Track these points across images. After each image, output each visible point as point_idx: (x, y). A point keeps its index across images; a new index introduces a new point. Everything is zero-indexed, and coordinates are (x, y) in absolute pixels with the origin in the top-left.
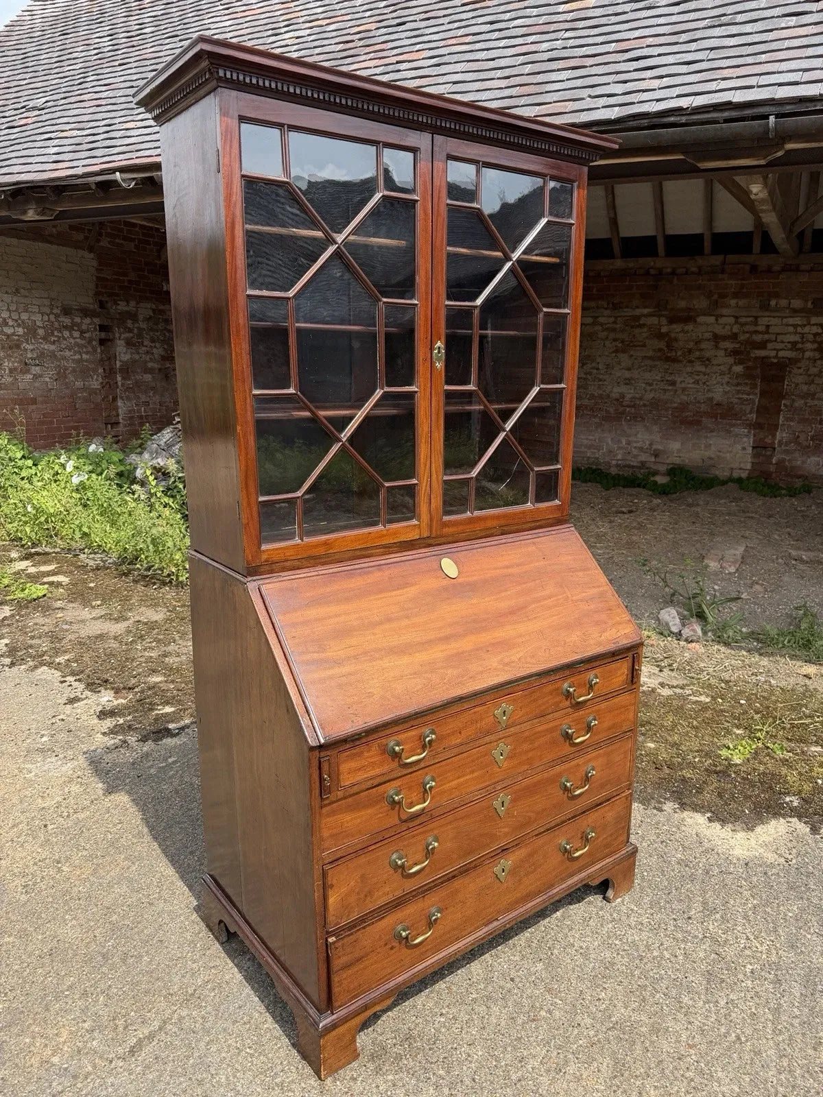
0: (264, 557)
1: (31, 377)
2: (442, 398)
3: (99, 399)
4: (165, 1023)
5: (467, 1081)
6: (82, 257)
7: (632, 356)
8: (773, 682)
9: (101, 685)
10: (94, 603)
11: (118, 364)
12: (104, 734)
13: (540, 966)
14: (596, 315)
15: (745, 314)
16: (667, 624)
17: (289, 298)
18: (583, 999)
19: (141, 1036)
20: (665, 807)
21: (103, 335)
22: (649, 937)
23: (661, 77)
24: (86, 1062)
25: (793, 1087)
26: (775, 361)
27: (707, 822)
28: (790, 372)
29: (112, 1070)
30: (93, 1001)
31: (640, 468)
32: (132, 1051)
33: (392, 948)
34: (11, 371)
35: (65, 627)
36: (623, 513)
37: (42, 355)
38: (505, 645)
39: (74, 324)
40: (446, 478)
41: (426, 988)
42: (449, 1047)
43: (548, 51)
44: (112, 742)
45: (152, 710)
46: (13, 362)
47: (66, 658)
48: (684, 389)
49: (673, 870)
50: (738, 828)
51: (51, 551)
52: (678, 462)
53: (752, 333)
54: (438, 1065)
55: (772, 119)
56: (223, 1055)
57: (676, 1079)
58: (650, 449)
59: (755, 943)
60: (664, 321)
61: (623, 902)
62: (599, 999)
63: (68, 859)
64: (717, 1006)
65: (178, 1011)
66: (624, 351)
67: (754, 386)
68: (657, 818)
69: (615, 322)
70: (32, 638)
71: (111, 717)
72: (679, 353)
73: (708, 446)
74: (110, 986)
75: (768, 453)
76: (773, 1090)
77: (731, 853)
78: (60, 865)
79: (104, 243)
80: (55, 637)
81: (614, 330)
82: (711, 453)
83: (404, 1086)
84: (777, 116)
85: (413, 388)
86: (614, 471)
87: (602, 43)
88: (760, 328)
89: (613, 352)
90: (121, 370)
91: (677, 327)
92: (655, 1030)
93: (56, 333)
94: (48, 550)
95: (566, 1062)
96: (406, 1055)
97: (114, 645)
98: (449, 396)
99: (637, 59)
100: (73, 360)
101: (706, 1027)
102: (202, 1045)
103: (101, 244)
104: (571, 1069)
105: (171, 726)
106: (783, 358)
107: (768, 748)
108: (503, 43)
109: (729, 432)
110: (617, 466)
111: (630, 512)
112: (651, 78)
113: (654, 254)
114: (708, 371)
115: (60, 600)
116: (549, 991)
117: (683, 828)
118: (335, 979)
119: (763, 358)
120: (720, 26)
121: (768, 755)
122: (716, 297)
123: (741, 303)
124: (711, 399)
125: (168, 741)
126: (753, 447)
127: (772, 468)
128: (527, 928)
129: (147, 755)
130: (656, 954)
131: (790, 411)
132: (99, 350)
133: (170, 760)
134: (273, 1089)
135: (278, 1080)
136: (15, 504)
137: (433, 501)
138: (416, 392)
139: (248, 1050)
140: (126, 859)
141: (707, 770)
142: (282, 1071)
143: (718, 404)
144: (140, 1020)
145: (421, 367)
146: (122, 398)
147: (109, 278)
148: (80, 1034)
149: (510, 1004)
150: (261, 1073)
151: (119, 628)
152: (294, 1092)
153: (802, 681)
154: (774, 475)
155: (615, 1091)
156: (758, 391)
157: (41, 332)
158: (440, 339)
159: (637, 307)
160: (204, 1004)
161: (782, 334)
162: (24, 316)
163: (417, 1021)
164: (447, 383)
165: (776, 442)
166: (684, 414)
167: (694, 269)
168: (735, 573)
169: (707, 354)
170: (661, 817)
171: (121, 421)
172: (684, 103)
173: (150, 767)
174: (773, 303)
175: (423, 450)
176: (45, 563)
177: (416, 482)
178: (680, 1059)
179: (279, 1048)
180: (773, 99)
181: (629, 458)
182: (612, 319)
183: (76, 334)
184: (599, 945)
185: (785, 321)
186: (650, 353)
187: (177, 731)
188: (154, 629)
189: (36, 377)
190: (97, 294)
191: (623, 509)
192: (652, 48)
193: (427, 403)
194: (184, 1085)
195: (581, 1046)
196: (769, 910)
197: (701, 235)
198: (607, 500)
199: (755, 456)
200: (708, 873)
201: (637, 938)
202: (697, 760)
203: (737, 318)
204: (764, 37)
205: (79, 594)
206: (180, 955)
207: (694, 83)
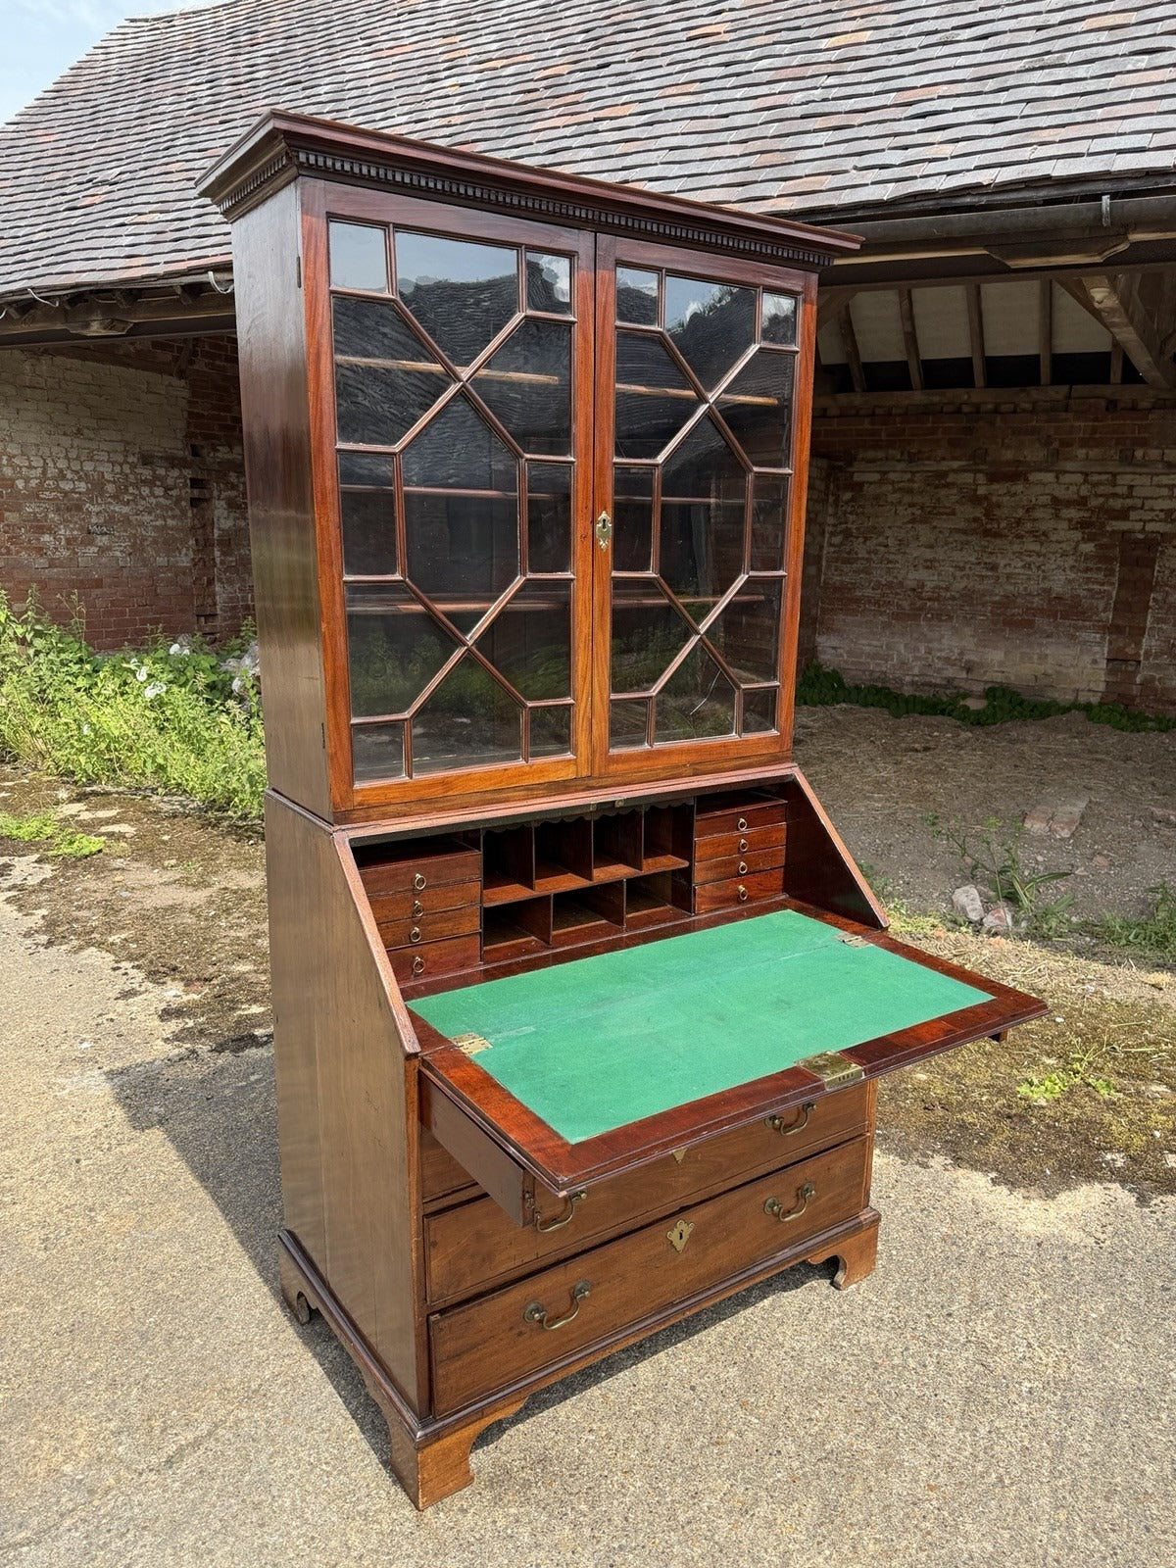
0: (358, 799)
1: (96, 550)
2: (609, 586)
3: (189, 581)
4: (216, 1426)
5: (617, 1520)
6: (170, 385)
7: (935, 527)
8: (1106, 993)
9: (167, 975)
10: (166, 863)
11: (216, 533)
12: (166, 1040)
13: (733, 1371)
14: (886, 469)
15: (1099, 469)
16: (963, 909)
17: (395, 454)
18: (789, 1418)
19: (183, 1443)
20: (932, 1162)
21: (196, 493)
22: (890, 1339)
23: (957, 141)
24: (108, 1472)
25: (1071, 1549)
26: (1141, 536)
27: (989, 1185)
28: (1162, 552)
29: (141, 1485)
30: (123, 1394)
31: (945, 687)
32: (170, 1462)
33: (520, 1334)
34: (68, 541)
35: (125, 894)
36: (917, 751)
37: (111, 520)
39: (156, 477)
40: (613, 696)
41: (573, 1395)
42: (597, 1474)
43: (803, 104)
44: (176, 1051)
45: (234, 1009)
46: (72, 530)
47: (123, 936)
48: (1009, 576)
49: (934, 1249)
50: (1033, 1194)
51: (113, 790)
52: (999, 680)
53: (1107, 496)
54: (580, 1498)
55: (1106, 199)
56: (290, 1471)
57: (907, 1530)
58: (960, 660)
59: (1040, 1352)
60: (981, 478)
61: (858, 1289)
62: (811, 1419)
63: (104, 1206)
64: (975, 1436)
65: (235, 1412)
66: (924, 521)
67: (1110, 572)
68: (919, 1178)
69: (911, 481)
70: (79, 908)
71: (178, 1017)
72: (1003, 524)
73: (1043, 658)
74: (147, 1375)
75: (1130, 668)
76: (1041, 1552)
77: (1018, 1228)
78: (93, 1214)
79: (201, 365)
80: (109, 908)
81: (910, 491)
82: (1049, 667)
83: (530, 1522)
84: (1114, 196)
85: (568, 575)
86: (908, 691)
87: (877, 93)
88: (1119, 490)
89: (909, 522)
90: (221, 542)
91: (999, 488)
92: (885, 1463)
93: (131, 490)
94: (109, 788)
95: (756, 1501)
96: (537, 1483)
97: (189, 919)
98: (618, 584)
99: (925, 115)
100: (155, 527)
101: (956, 1463)
102: (264, 1457)
103: (196, 367)
104: (762, 1510)
105: (258, 1032)
106: (1153, 532)
107: (1089, 1085)
108: (740, 93)
109: (1073, 637)
110: (913, 683)
111: (926, 749)
112: (941, 143)
113: (968, 382)
114: (1044, 551)
115: (120, 857)
116: (743, 1405)
117: (955, 1192)
118: (440, 1372)
119: (1124, 533)
120: (1042, 68)
121: (1088, 1094)
122: (1056, 445)
123: (1094, 453)
124: (1049, 591)
125: (252, 1053)
126: (1109, 660)
127: (1135, 690)
128: (721, 1320)
129: (222, 1070)
130: (896, 1361)
131: (1160, 608)
132: (190, 514)
133: (253, 1078)
134: (354, 1519)
135: (361, 1508)
136: (66, 724)
137: (594, 727)
138: (572, 580)
139: (324, 1467)
140: (182, 1208)
141: (997, 1113)
142: (368, 1496)
143: (1059, 598)
144: (183, 1422)
145: (579, 547)
146: (220, 580)
147: (206, 413)
148: (102, 1436)
149: (686, 1420)
150: (339, 1498)
151: (199, 897)
152: (380, 1524)
153: (1148, 992)
154: (1138, 700)
155: (819, 1543)
156: (1115, 580)
157: (110, 488)
158: (605, 509)
159: (944, 459)
160: (270, 1404)
161: (1151, 498)
162: (88, 466)
163: (557, 1438)
164: (616, 569)
165: (1142, 652)
166: (1009, 612)
167: (1027, 406)
168: (1069, 839)
169: (1043, 526)
170: (924, 1176)
171: (219, 612)
172: (985, 177)
173: (224, 1087)
174: (1139, 453)
175: (580, 660)
176: (104, 807)
177: (572, 701)
178: (915, 1504)
179: (366, 1466)
180: (1108, 172)
181: (930, 673)
182: (909, 476)
183: (159, 491)
184: (819, 1347)
185: (1156, 479)
186: (962, 525)
187: (265, 1039)
188: (245, 900)
189: (103, 550)
190: (189, 436)
191: (916, 746)
192: (945, 100)
193: (588, 595)
194: (236, 1508)
195: (779, 1480)
196: (1063, 1308)
197: (1037, 356)
198: (894, 732)
199: (1110, 672)
200: (983, 1254)
201: (873, 1340)
202: (984, 1099)
203: (1086, 475)
204: (1102, 84)
205: (147, 851)
206: (244, 1338)
207: (1000, 150)
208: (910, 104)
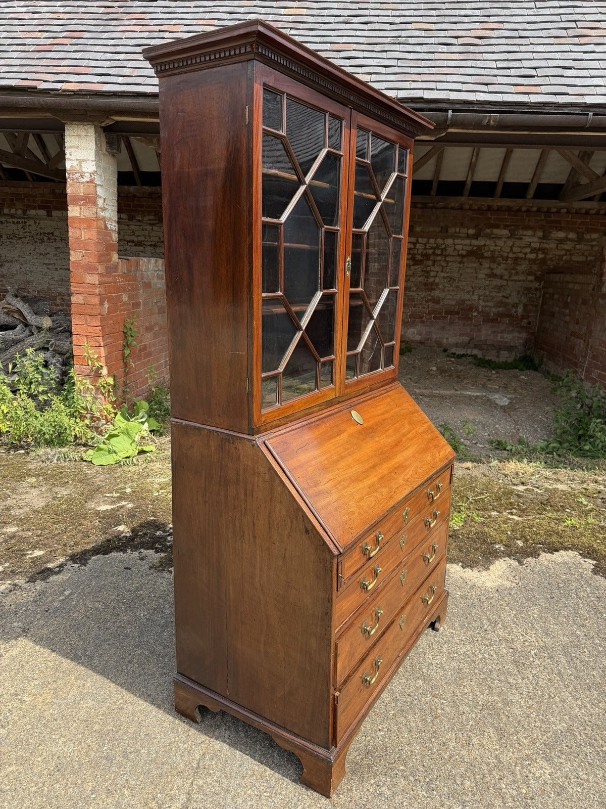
0: (263, 419)
2: (349, 296)
13: (420, 682)
17: (281, 224)
18: (457, 696)
22: (471, 648)
25: (591, 715)
27: (462, 569)
38: (400, 468)
40: (347, 354)
42: (397, 750)
45: (24, 555)
49: (461, 603)
50: (481, 569)
54: (397, 764)
55: (450, 112)
56: (249, 803)
57: (533, 729)
59: (527, 637)
61: (445, 629)
62: (465, 694)
63: (24, 691)
64: (529, 680)
65: (194, 783)
76: (582, 720)
77: (485, 585)
83: (384, 784)
84: (454, 111)
85: (335, 290)
92: (506, 703)
96: (373, 764)
99: (349, 58)
102: (229, 801)
104: (475, 741)
105: (50, 566)
107: (469, 516)
112: (363, 74)
116: (434, 696)
120: (399, 44)
125: (53, 578)
130: (480, 657)
133: (67, 593)
137: (342, 369)
138: (336, 293)
139: (265, 794)
140: (76, 679)
142: (299, 801)
145: (339, 275)
149: (417, 711)
153: (465, 472)
155: (506, 747)
158: (349, 255)
163: (367, 739)
164: (351, 286)
173: (53, 601)
175: (338, 335)
177: (334, 357)
178: (528, 717)
179: (286, 786)
180: (449, 100)
184: (447, 660)
187: (57, 569)
192: (357, 52)
193: (341, 300)
195: (472, 725)
196: (523, 615)
201: (465, 650)
204: (432, 56)
206: (169, 741)
207: (394, 81)
208: (340, 51)
